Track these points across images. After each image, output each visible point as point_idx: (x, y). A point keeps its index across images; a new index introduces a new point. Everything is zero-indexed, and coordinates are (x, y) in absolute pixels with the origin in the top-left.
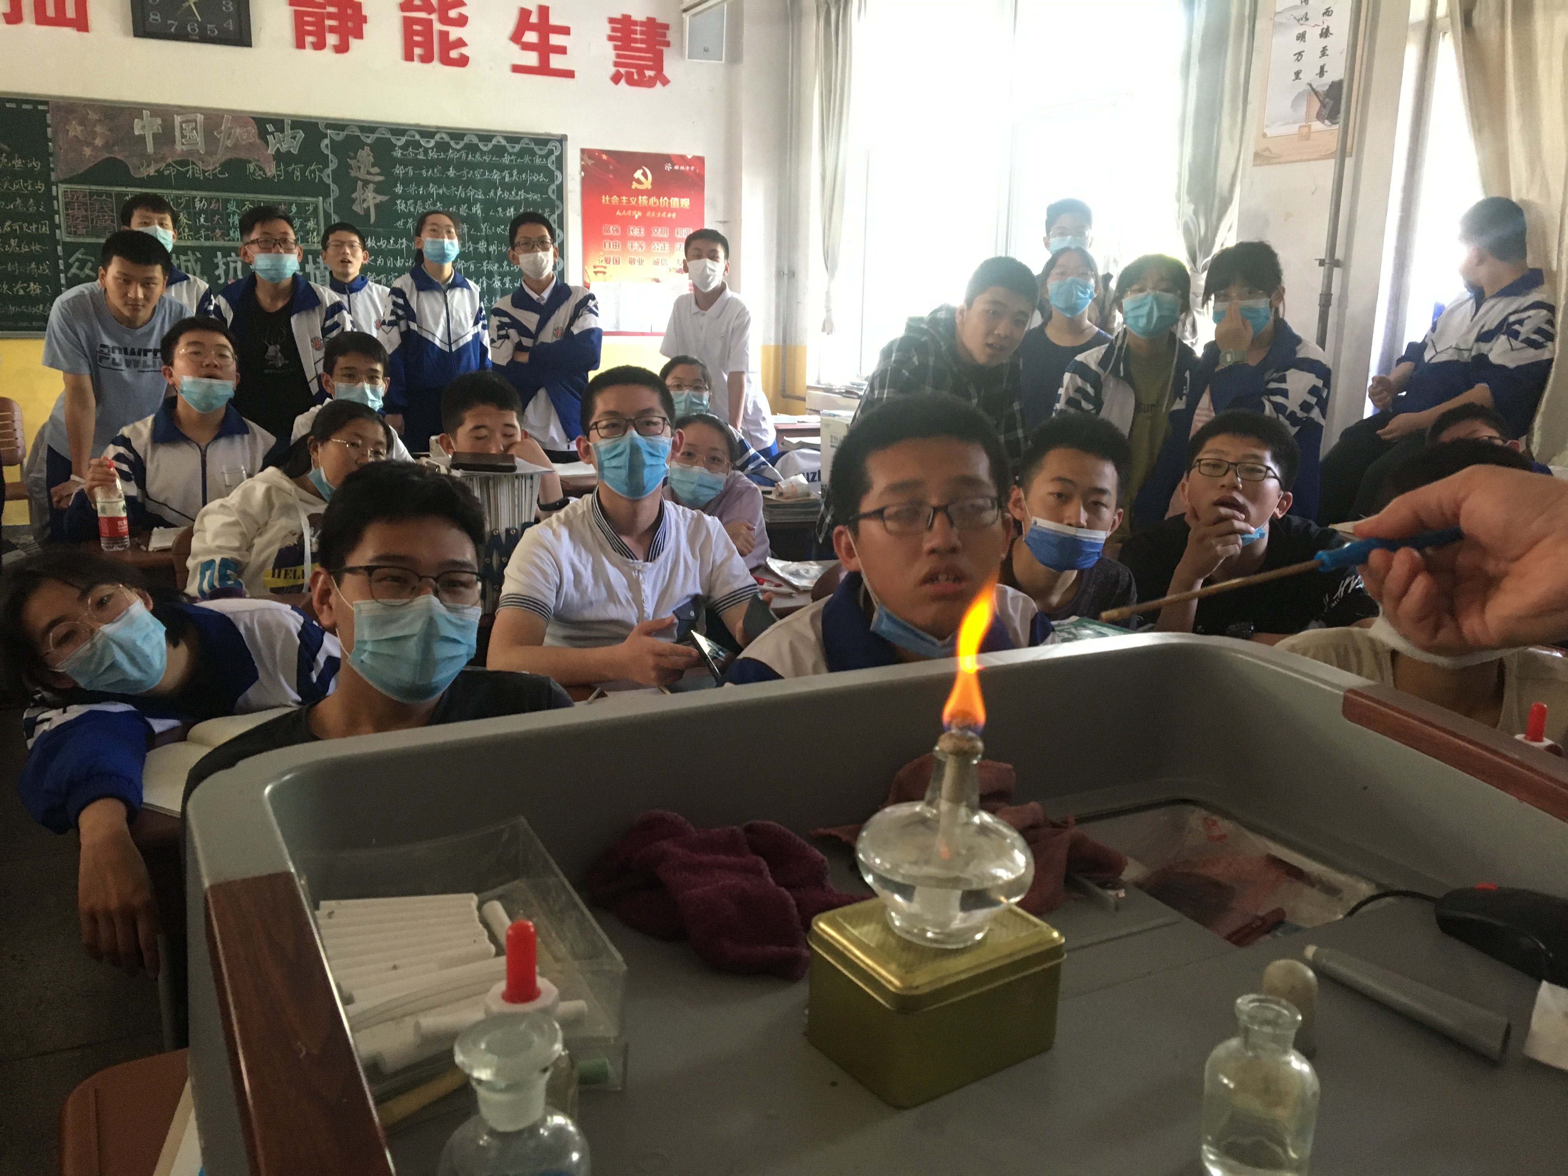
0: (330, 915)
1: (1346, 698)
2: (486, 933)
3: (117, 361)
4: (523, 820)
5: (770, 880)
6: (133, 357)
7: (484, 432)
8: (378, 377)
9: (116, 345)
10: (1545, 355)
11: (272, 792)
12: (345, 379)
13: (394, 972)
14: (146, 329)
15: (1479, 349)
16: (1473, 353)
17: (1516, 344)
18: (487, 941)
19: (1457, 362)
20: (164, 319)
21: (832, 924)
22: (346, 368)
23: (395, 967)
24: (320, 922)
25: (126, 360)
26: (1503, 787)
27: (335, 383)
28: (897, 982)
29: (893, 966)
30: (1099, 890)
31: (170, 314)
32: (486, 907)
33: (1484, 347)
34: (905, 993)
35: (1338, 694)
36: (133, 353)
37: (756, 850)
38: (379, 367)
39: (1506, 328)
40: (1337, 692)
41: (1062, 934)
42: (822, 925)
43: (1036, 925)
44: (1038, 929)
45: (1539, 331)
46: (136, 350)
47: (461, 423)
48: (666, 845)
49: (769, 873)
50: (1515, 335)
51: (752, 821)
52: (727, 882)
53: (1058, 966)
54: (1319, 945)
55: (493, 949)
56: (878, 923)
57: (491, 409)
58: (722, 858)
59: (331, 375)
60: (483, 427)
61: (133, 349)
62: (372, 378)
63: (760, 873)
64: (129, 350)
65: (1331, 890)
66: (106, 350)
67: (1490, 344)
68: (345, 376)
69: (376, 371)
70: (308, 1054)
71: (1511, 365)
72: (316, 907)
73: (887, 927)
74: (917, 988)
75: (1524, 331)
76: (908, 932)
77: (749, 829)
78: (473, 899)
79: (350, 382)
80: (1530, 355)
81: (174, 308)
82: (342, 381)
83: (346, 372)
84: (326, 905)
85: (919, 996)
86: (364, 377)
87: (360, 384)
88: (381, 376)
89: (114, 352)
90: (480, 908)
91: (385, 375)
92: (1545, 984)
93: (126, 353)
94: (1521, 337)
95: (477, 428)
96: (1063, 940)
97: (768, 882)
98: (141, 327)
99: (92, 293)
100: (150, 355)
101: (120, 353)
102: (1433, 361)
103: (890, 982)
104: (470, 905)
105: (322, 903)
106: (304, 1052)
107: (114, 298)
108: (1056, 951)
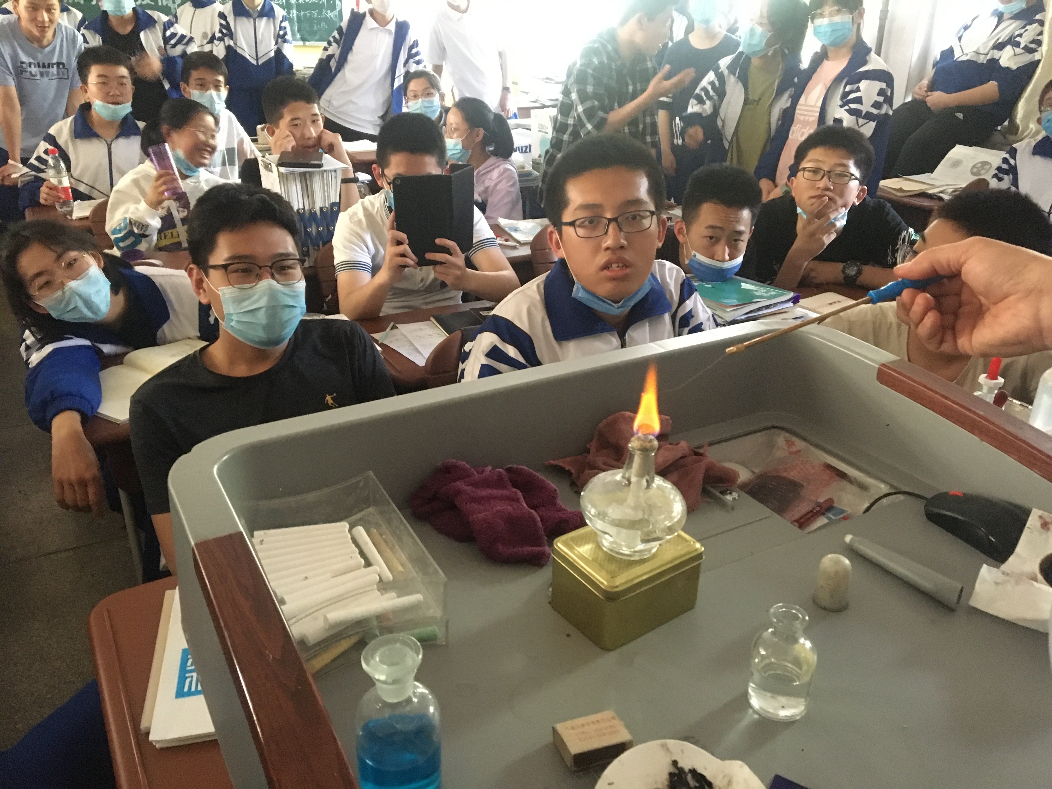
0: (262, 542)
1: (879, 370)
2: (357, 551)
3: (33, 73)
4: (371, 473)
5: (525, 505)
6: (45, 70)
7: (297, 122)
8: (220, 86)
9: (32, 61)
10: (1037, 56)
11: (219, 470)
12: (199, 87)
13: (307, 581)
14: (51, 47)
15: (993, 55)
16: (989, 57)
17: (1018, 50)
18: (359, 556)
19: (975, 62)
20: (62, 40)
21: (566, 544)
22: (199, 79)
23: (306, 578)
24: (257, 547)
25: (40, 72)
26: (972, 431)
27: (191, 91)
28: (605, 583)
29: (604, 573)
30: (721, 496)
31: (67, 38)
32: (355, 530)
33: (996, 54)
34: (609, 590)
35: (875, 367)
36: (44, 66)
37: (515, 485)
38: (221, 78)
39: (1012, 41)
40: (874, 365)
41: (702, 545)
42: (559, 545)
43: (686, 541)
44: (688, 543)
45: (1033, 42)
46: (46, 65)
47: (281, 117)
48: (460, 485)
49: (523, 500)
50: (1017, 44)
51: (511, 466)
52: (499, 508)
53: (699, 564)
54: (854, 535)
55: (363, 561)
56: (593, 542)
57: (301, 104)
58: (494, 492)
59: (188, 85)
60: (296, 119)
61: (44, 64)
62: (217, 87)
63: (518, 500)
64: (41, 64)
65: (863, 487)
66: (24, 66)
67: (1001, 52)
68: (198, 85)
69: (219, 81)
70: (274, 658)
71: (1014, 67)
72: (252, 536)
73: (599, 546)
74: (617, 587)
75: (1023, 41)
76: (611, 550)
77: (509, 470)
78: (345, 525)
79: (201, 90)
80: (1027, 58)
81: (68, 32)
82: (196, 89)
83: (199, 82)
84: (258, 534)
85: (618, 592)
86: (211, 86)
87: (209, 92)
88: (223, 85)
89: (30, 67)
90: (350, 531)
91: (225, 85)
92: (985, 565)
93: (39, 67)
94: (1022, 46)
95: (293, 120)
96: (703, 549)
97: (523, 505)
98: (48, 46)
99: (9, 24)
100: (55, 66)
101: (35, 67)
102: (959, 60)
103: (602, 583)
104: (345, 531)
105: (256, 533)
106: (271, 658)
107: (25, 23)
108: (699, 556)
